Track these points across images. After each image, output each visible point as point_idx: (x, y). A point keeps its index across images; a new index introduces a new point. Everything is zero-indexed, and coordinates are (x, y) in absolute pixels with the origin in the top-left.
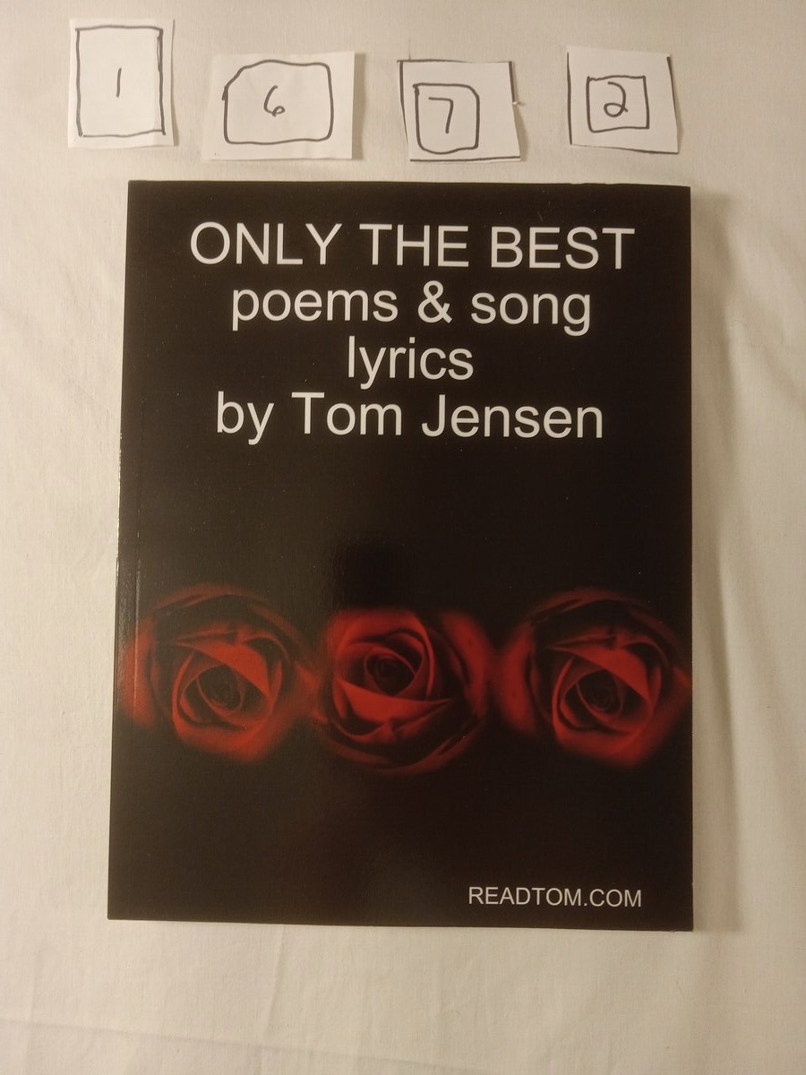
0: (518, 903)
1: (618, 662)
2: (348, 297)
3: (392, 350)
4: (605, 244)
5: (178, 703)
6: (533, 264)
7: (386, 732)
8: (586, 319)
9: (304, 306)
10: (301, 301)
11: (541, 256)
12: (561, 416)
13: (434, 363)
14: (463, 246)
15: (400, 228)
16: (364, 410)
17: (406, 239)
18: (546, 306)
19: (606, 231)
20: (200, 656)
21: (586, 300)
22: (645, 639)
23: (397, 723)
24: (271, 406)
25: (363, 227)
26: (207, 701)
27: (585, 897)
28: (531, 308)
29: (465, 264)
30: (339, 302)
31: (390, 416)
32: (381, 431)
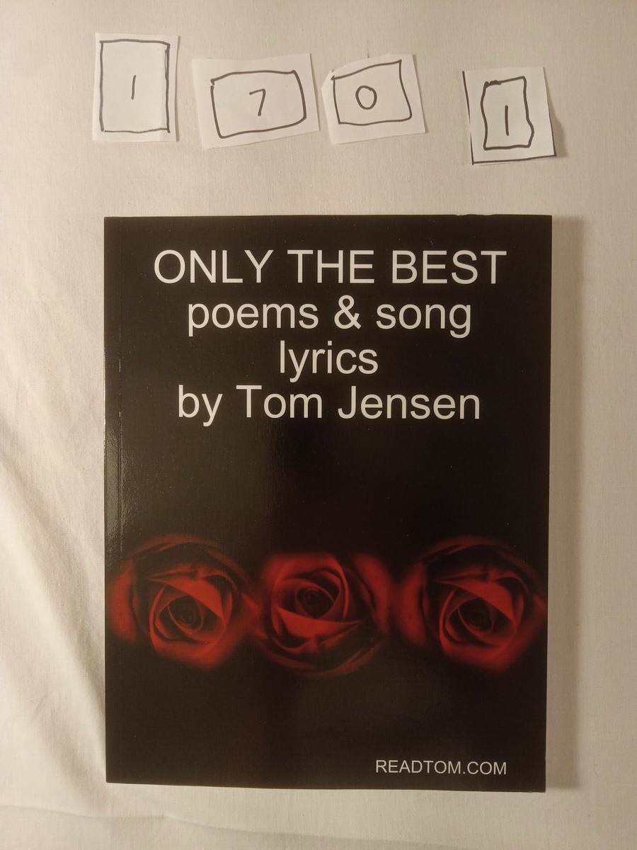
0: (413, 772)
1: (492, 593)
2: (279, 309)
3: (314, 351)
4: (483, 264)
5: (154, 625)
6: (426, 280)
7: (312, 646)
8: (467, 324)
9: (243, 316)
10: (242, 313)
11: (432, 274)
12: (447, 402)
13: (347, 361)
14: (370, 266)
15: (320, 253)
16: (293, 399)
17: (324, 262)
18: (436, 314)
19: (483, 253)
20: (169, 589)
21: (468, 309)
22: (511, 574)
23: (321, 639)
24: (220, 396)
25: (290, 252)
26: (176, 622)
27: (464, 768)
28: (424, 316)
29: (372, 281)
30: (272, 313)
31: (313, 403)
32: (306, 415)
